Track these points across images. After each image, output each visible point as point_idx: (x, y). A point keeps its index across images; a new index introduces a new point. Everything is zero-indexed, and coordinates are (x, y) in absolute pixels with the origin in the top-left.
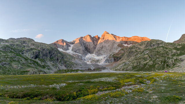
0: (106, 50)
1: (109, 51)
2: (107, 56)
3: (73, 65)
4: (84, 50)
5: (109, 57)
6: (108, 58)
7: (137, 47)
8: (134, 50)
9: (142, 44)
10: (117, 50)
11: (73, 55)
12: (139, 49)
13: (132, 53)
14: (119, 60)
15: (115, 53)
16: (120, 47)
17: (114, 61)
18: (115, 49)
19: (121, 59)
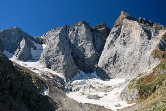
0: (125, 64)
5: (129, 86)
10: (150, 68)
11: (43, 75)
15: (144, 75)
16: (159, 59)
17: (140, 98)
18: (145, 62)
19: (154, 92)
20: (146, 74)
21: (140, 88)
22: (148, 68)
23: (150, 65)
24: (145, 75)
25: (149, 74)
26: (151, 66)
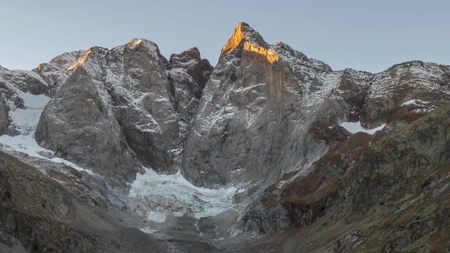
0: (248, 150)
1: (261, 159)
2: (251, 192)
3: (76, 244)
4: (119, 148)
5: (264, 200)
6: (260, 207)
7: (403, 153)
8: (387, 169)
9: (435, 132)
10: (306, 161)
11: (53, 171)
12: (416, 160)
13: (379, 184)
14: (314, 218)
15: (296, 176)
16: (325, 141)
17: (290, 227)
18: (294, 149)
19: (323, 215)
20: (298, 175)
21: (290, 205)
22: (301, 161)
23: (305, 155)
24: (296, 178)
25: (306, 175)
26: (308, 156)
